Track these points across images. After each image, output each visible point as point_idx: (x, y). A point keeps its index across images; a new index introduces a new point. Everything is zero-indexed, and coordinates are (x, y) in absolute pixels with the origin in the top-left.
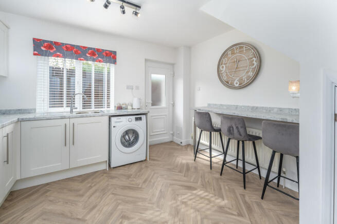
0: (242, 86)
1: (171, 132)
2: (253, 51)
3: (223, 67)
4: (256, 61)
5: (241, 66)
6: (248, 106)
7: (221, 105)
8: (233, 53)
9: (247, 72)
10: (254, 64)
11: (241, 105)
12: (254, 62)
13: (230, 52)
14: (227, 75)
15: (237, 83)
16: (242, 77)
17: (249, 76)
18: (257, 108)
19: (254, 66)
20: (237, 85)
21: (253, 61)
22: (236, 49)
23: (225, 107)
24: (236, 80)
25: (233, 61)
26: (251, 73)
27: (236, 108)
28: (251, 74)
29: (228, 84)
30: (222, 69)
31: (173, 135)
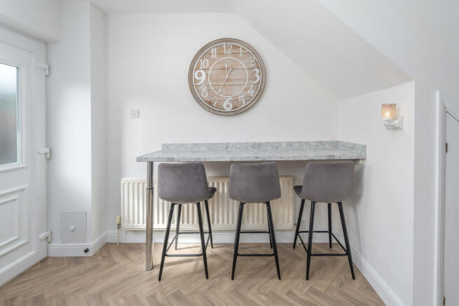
0: (237, 111)
1: (43, 235)
2: (254, 57)
3: (200, 75)
4: (259, 74)
5: (237, 77)
6: (247, 143)
7: (197, 145)
8: (220, 54)
9: (246, 89)
10: (256, 78)
11: (234, 142)
12: (257, 75)
13: (214, 51)
14: (209, 90)
15: (228, 106)
16: (237, 96)
17: (249, 96)
18: (260, 144)
19: (257, 81)
20: (229, 109)
21: (255, 73)
22: (227, 48)
23: (203, 148)
24: (227, 100)
25: (221, 66)
26: (253, 92)
27: (227, 148)
28: (251, 92)
29: (212, 107)
30: (197, 78)
31: (48, 240)
